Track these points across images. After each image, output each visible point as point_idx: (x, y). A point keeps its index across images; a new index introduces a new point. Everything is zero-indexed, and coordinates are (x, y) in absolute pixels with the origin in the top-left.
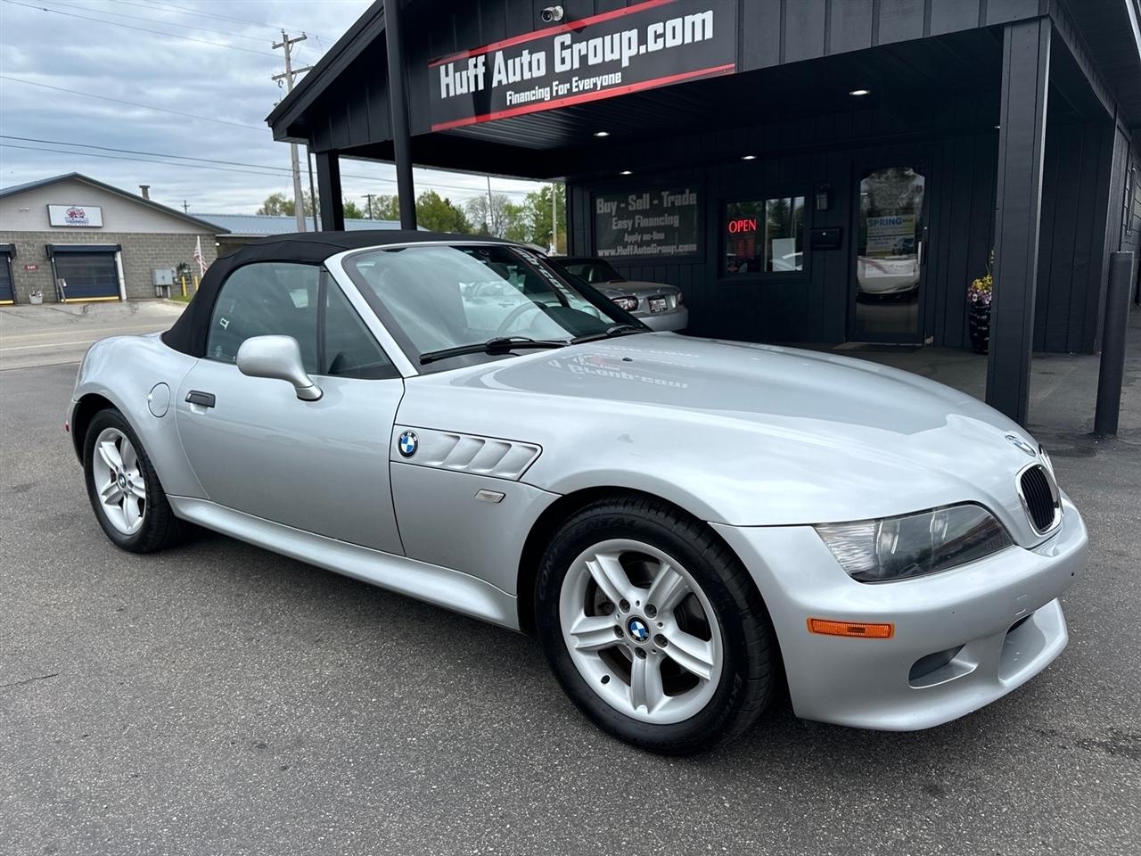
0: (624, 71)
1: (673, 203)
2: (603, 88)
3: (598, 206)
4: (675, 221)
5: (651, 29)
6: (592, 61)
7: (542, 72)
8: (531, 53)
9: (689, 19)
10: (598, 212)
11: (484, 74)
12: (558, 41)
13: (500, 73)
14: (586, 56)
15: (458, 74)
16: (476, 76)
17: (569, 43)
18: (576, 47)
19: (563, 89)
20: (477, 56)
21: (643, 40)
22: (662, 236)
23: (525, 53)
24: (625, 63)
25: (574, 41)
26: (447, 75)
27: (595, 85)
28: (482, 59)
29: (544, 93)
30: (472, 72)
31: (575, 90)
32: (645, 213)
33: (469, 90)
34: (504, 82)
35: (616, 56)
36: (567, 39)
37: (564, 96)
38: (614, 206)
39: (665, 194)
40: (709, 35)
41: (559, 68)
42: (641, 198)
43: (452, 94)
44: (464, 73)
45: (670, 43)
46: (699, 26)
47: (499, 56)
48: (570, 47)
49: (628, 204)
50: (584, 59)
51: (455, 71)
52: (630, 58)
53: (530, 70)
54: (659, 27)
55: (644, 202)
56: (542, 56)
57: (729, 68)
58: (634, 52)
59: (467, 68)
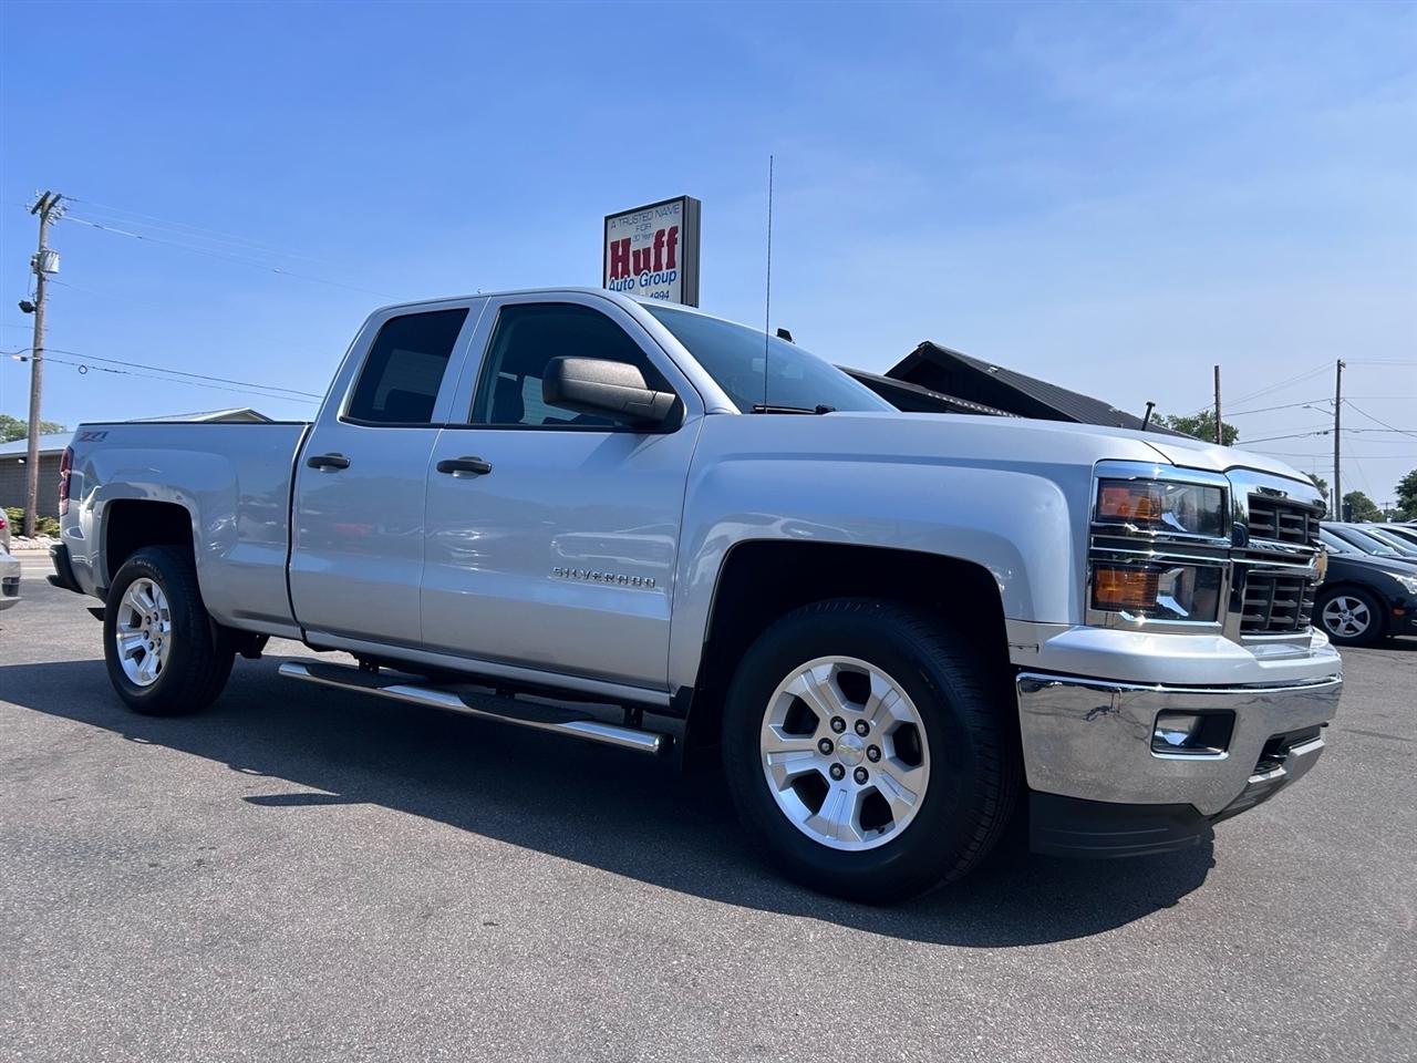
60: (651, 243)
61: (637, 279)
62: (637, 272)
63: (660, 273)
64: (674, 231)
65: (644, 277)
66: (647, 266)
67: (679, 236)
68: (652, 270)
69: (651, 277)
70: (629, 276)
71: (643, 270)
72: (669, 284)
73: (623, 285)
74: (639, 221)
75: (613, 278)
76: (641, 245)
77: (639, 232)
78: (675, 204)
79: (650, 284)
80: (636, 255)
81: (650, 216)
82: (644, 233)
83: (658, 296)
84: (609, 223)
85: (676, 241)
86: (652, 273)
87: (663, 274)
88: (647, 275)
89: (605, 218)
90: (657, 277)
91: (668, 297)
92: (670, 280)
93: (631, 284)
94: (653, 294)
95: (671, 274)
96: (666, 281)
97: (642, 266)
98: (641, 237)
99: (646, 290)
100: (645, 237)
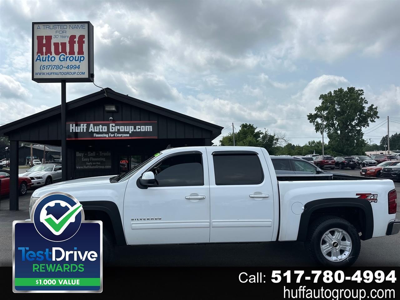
0: (130, 134)
1: (103, 155)
2: (124, 137)
3: (77, 154)
4: (104, 160)
5: (137, 127)
6: (121, 130)
7: (106, 131)
8: (102, 126)
9: (146, 127)
10: (77, 156)
11: (86, 128)
12: (111, 125)
13: (92, 129)
15: (77, 127)
16: (83, 129)
17: (114, 126)
19: (112, 135)
20: (84, 124)
21: (135, 128)
22: (99, 163)
23: (101, 126)
24: (130, 132)
26: (73, 126)
27: (122, 136)
28: (86, 124)
29: (107, 136)
30: (82, 127)
31: (116, 136)
32: (94, 157)
33: (80, 131)
34: (93, 131)
35: (128, 131)
37: (112, 137)
38: (83, 154)
39: (101, 152)
40: (151, 130)
41: (111, 130)
42: (93, 153)
43: (74, 131)
44: (79, 127)
45: (142, 130)
46: (149, 128)
47: (92, 125)
48: (115, 126)
49: (88, 154)
50: (119, 130)
51: (76, 126)
52: (132, 132)
53: (102, 129)
54: (139, 127)
55: (94, 154)
56: (106, 127)
57: (156, 137)
58: (133, 130)
59: (80, 126)
60: (67, 41)
61: (57, 57)
62: (57, 53)
63: (74, 56)
64: (82, 37)
65: (62, 56)
66: (64, 51)
67: (86, 40)
68: (68, 53)
69: (67, 57)
70: (51, 54)
71: (61, 53)
72: (80, 62)
73: (47, 58)
74: (57, 28)
75: (40, 54)
76: (60, 40)
77: (58, 34)
78: (82, 24)
79: (66, 61)
80: (56, 45)
81: (65, 27)
82: (61, 35)
83: (72, 67)
84: (36, 26)
85: (84, 42)
86: (68, 55)
87: (76, 57)
88: (64, 56)
89: (33, 23)
90: (72, 58)
91: (79, 68)
92: (80, 60)
93: (53, 59)
94: (68, 66)
95: (81, 57)
96: (78, 60)
97: (60, 51)
98: (59, 36)
99: (63, 63)
100: (62, 37)
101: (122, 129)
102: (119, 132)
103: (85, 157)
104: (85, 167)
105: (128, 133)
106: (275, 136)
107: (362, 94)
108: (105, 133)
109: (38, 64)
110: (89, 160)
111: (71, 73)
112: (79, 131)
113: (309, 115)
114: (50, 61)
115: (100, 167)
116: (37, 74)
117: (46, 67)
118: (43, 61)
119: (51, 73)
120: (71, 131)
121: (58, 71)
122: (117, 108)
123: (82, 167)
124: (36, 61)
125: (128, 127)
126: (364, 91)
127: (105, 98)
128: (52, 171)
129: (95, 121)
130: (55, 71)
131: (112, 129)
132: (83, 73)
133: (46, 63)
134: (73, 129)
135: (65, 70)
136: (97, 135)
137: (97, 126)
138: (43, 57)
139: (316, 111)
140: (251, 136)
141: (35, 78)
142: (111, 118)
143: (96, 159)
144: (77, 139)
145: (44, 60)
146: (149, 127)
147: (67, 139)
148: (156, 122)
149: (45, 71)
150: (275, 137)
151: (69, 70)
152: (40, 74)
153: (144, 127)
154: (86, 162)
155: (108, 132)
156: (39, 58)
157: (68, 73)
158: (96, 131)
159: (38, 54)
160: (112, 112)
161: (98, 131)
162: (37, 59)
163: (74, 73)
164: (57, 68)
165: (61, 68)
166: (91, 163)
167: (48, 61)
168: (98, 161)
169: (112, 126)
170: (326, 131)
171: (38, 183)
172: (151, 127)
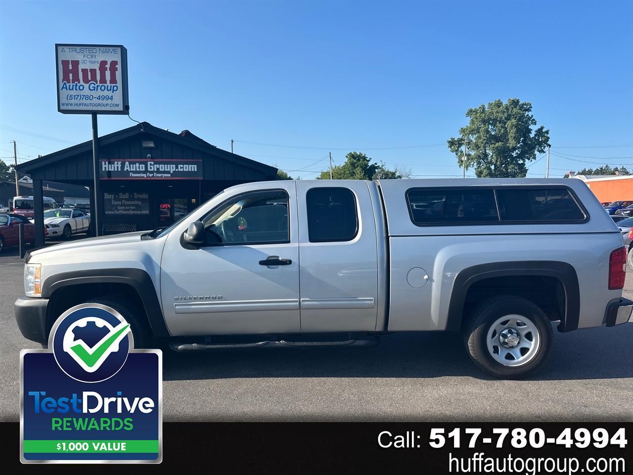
0: (171, 174)
1: (138, 197)
2: (164, 177)
3: (105, 196)
4: (140, 203)
5: (179, 166)
6: (161, 170)
7: (144, 170)
8: (139, 164)
9: (190, 166)
10: (105, 198)
11: (121, 167)
12: (149, 163)
13: (127, 167)
14: (159, 168)
15: (110, 165)
16: (118, 167)
18: (155, 166)
19: (151, 175)
20: (118, 161)
21: (177, 167)
22: (134, 208)
23: (137, 164)
24: (172, 172)
25: (154, 164)
26: (105, 164)
27: (162, 176)
28: (120, 162)
29: (145, 175)
30: (116, 165)
31: (155, 176)
32: (127, 200)
34: (129, 170)
35: (169, 170)
36: (152, 163)
37: (151, 177)
38: (113, 196)
39: (135, 194)
40: (196, 170)
41: (149, 170)
42: (125, 194)
43: (107, 170)
44: (113, 165)
45: (185, 170)
46: (193, 168)
47: (127, 163)
49: (119, 196)
50: (158, 169)
52: (173, 171)
53: (139, 168)
54: (182, 166)
55: (126, 196)
56: (144, 166)
57: (201, 178)
58: (174, 170)
59: (114, 164)
60: (97, 67)
61: (86, 86)
62: (86, 80)
63: (106, 85)
64: (114, 63)
65: (92, 85)
66: (94, 78)
67: (119, 66)
68: (98, 82)
69: (98, 86)
70: (79, 83)
71: (90, 81)
72: (113, 92)
73: (74, 87)
74: (85, 52)
75: (66, 82)
76: (88, 66)
77: (86, 58)
78: (114, 48)
79: (97, 90)
80: (85, 71)
81: (94, 51)
82: (90, 60)
83: (104, 98)
84: (60, 48)
85: (116, 69)
86: (98, 84)
87: (108, 86)
88: (95, 85)
89: (56, 44)
90: (103, 87)
91: (112, 99)
92: (113, 90)
93: (81, 88)
94: (100, 96)
95: (114, 86)
96: (110, 90)
97: (90, 79)
98: (88, 62)
99: (94, 93)
100: (91, 62)
101: (162, 167)
102: (158, 171)
103: (116, 199)
104: (116, 212)
105: (168, 172)
106: (396, 172)
107: (528, 110)
108: (143, 172)
109: (64, 93)
110: (120, 202)
111: (103, 105)
112: (113, 170)
113: (450, 140)
114: (78, 90)
115: (135, 212)
116: (63, 105)
117: (74, 97)
118: (70, 90)
119: (80, 104)
120: (104, 170)
121: (88, 102)
122: (155, 144)
123: (112, 213)
124: (62, 89)
125: (169, 166)
126: (532, 106)
127: (142, 132)
128: (70, 217)
129: (130, 158)
130: (84, 101)
131: (151, 168)
132: (117, 105)
133: (74, 92)
134: (105, 168)
135: (95, 101)
136: (133, 175)
137: (133, 164)
138: (70, 85)
139: (462, 135)
140: (361, 172)
141: (61, 109)
142: (149, 155)
143: (130, 203)
144: (110, 179)
145: (71, 88)
146: (193, 166)
147: (100, 179)
148: (201, 160)
149: (73, 101)
150: (397, 174)
151: (100, 101)
152: (67, 105)
153: (187, 166)
154: (117, 206)
155: (146, 171)
156: (65, 87)
157: (99, 105)
158: (132, 170)
159: (64, 82)
160: (151, 148)
161: (134, 170)
162: (63, 88)
163: (107, 105)
164: (87, 98)
165: (91, 98)
166: (123, 208)
167: (76, 90)
168: (132, 205)
169: (151, 164)
170: (473, 165)
171: (54, 233)
172: (195, 166)
